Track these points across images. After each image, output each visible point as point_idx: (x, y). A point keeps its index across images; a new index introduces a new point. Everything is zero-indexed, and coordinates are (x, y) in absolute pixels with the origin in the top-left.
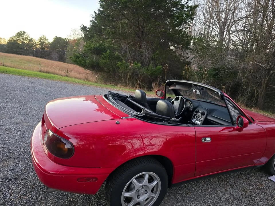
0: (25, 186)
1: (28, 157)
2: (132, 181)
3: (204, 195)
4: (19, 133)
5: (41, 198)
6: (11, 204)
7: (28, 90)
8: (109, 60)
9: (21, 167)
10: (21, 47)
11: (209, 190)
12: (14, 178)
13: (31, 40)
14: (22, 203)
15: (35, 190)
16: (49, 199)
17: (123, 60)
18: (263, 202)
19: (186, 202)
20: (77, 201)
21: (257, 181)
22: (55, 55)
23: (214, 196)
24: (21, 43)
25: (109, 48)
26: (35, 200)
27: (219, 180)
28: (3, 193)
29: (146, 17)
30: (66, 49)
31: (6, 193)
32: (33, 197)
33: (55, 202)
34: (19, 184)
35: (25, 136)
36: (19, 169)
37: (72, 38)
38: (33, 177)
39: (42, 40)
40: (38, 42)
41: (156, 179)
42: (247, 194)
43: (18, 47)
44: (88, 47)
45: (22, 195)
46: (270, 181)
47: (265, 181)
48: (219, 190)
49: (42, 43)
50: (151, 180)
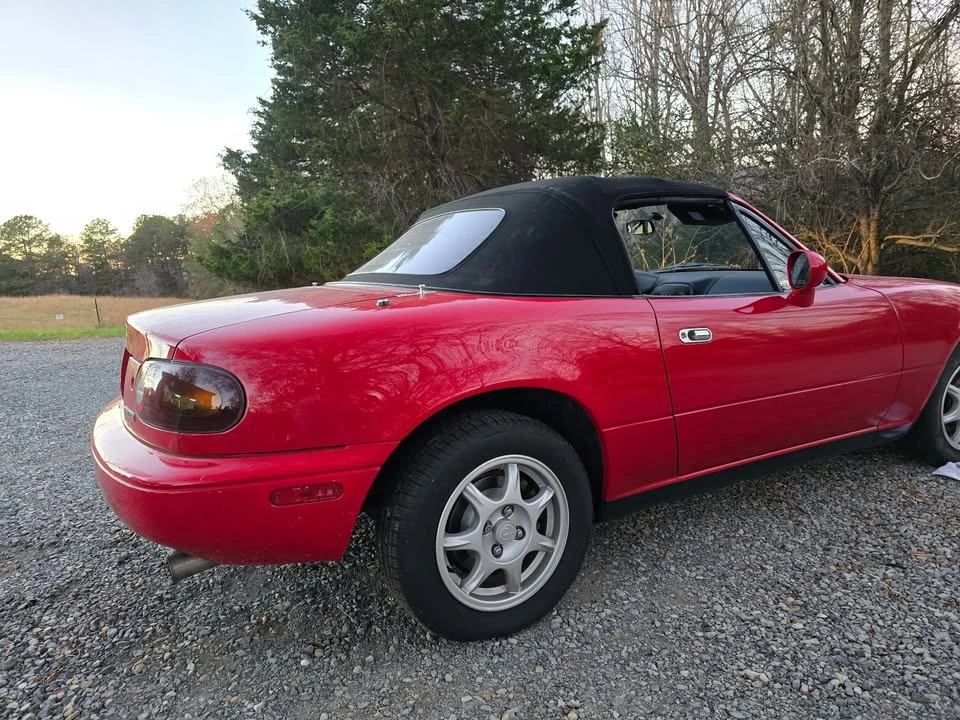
0: (90, 611)
1: (91, 536)
2: (465, 489)
3: (728, 547)
4: (47, 483)
5: (154, 631)
6: (47, 662)
7: (62, 373)
8: (335, 242)
9: (69, 565)
10: (25, 269)
11: (741, 532)
12: (47, 595)
13: (55, 241)
14: (87, 655)
15: (126, 615)
16: (182, 630)
17: (382, 234)
18: (930, 535)
19: (669, 571)
20: (286, 620)
21: (900, 488)
22: (147, 278)
23: (759, 543)
24: (20, 258)
25: (328, 203)
26: (132, 640)
27: (770, 501)
28: (12, 640)
29: (439, 81)
30: (185, 252)
31: (22, 639)
32: (124, 633)
33: (206, 632)
34: (69, 607)
35: (69, 487)
36: (63, 570)
37: (199, 213)
38: (116, 583)
39: (94, 237)
40: (82, 243)
41: (547, 483)
42: (871, 523)
43: (13, 274)
44: (255, 212)
45: (83, 633)
46: (942, 481)
47: (924, 483)
48: (775, 526)
49: (94, 247)
50: (530, 490)
